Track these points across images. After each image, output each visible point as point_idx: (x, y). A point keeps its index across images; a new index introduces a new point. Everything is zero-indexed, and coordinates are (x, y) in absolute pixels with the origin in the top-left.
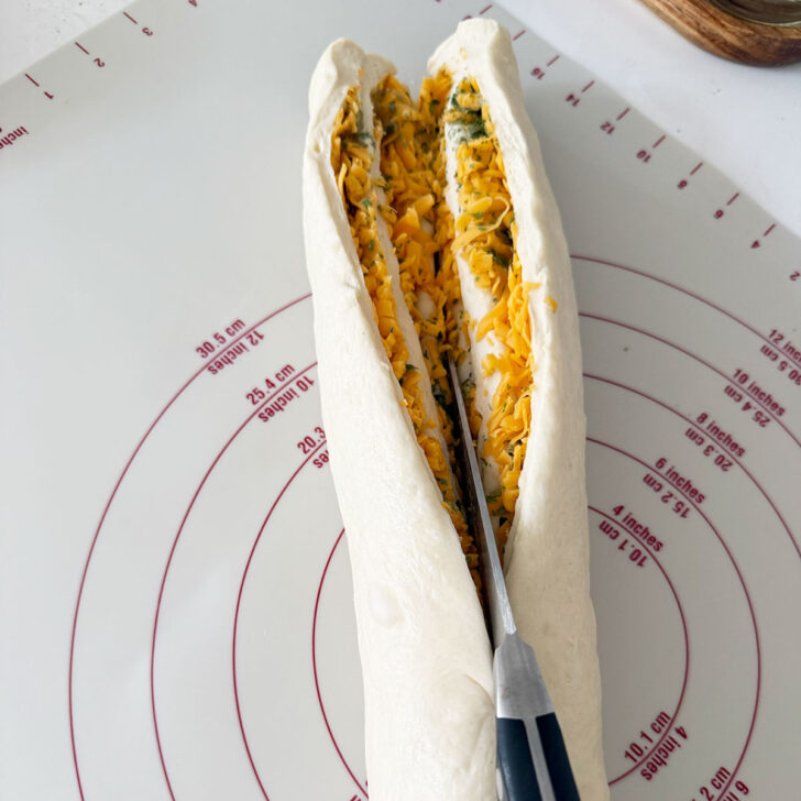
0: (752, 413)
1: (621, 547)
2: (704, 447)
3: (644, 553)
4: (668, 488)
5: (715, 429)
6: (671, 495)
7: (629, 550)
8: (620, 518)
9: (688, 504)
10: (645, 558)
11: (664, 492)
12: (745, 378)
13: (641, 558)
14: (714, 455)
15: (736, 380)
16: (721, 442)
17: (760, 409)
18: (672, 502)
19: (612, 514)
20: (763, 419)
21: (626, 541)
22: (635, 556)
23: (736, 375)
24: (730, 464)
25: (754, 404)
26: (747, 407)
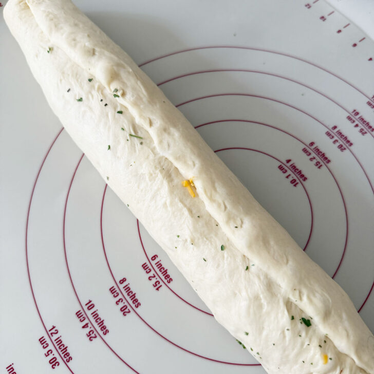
0: (358, 129)
1: (287, 177)
2: (334, 140)
3: (298, 181)
4: (313, 155)
5: (340, 133)
6: (314, 158)
7: (291, 179)
8: (289, 165)
9: (322, 163)
10: (297, 183)
11: (311, 156)
12: (357, 114)
13: (296, 183)
14: (338, 144)
15: (353, 114)
16: (342, 139)
17: (363, 127)
18: (315, 161)
19: (285, 162)
20: (364, 132)
21: (289, 175)
22: (293, 182)
23: (353, 112)
24: (345, 149)
25: (360, 125)
26: (357, 126)
